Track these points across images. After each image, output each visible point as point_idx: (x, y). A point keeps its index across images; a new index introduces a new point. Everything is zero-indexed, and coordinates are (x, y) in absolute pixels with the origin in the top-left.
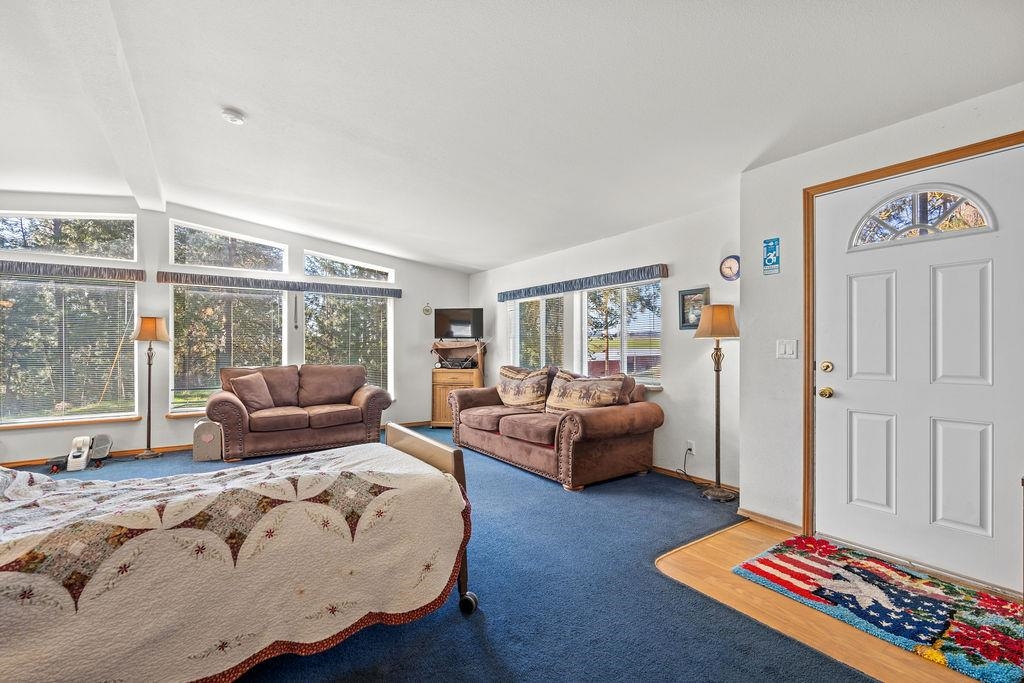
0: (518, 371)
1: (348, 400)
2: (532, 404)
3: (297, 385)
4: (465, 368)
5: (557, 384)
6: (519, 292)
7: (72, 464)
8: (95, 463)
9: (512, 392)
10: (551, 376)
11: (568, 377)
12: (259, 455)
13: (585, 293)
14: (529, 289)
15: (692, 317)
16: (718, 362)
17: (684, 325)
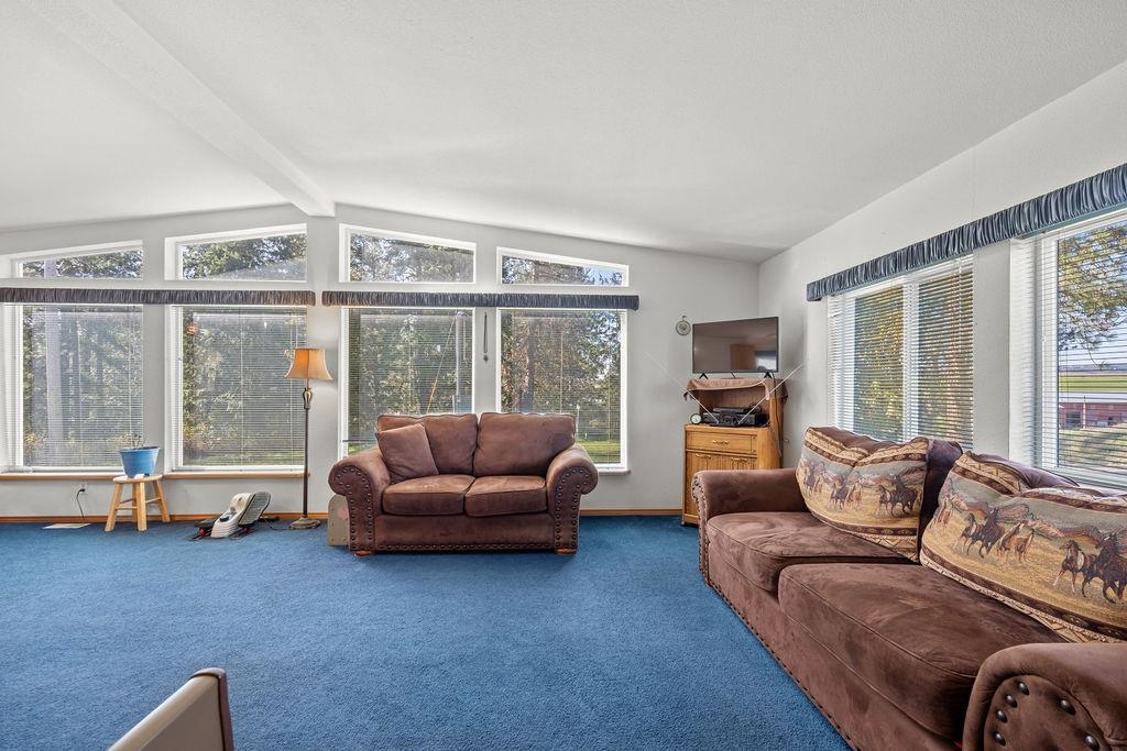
0: (846, 440)
1: (540, 470)
2: (879, 531)
3: (472, 442)
4: (744, 425)
5: (957, 492)
6: (852, 272)
7: (220, 529)
8: (244, 530)
9: (828, 490)
10: (936, 467)
11: (1000, 476)
12: (393, 548)
13: (1049, 244)
14: (875, 263)
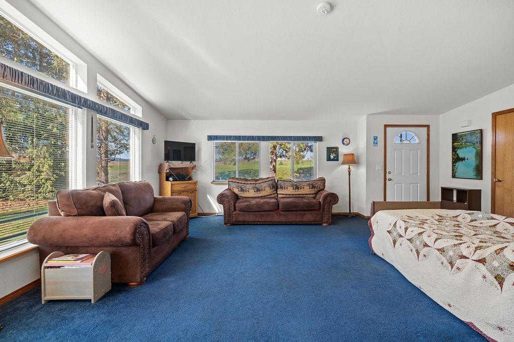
15: (332, 157)
16: (349, 172)
17: (329, 159)
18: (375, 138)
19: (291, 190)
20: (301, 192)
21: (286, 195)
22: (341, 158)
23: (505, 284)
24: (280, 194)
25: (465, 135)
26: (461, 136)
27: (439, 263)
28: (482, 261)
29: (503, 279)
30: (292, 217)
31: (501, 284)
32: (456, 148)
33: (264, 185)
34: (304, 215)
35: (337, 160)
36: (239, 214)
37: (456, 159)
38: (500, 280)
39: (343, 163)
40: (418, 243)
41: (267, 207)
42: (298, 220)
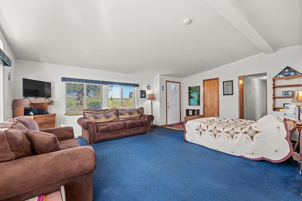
15: (143, 96)
16: (152, 104)
17: (141, 97)
18: (163, 87)
19: (128, 116)
20: (133, 116)
21: (125, 118)
22: (147, 97)
23: (254, 139)
24: (121, 118)
25: (194, 88)
26: (192, 88)
27: (227, 137)
28: (245, 133)
29: (253, 137)
30: (133, 131)
31: (252, 139)
32: (190, 93)
33: (111, 113)
34: (139, 129)
35: (145, 98)
36: (101, 135)
37: (190, 98)
38: (252, 138)
39: (149, 99)
40: (215, 131)
41: (119, 127)
42: (136, 133)
